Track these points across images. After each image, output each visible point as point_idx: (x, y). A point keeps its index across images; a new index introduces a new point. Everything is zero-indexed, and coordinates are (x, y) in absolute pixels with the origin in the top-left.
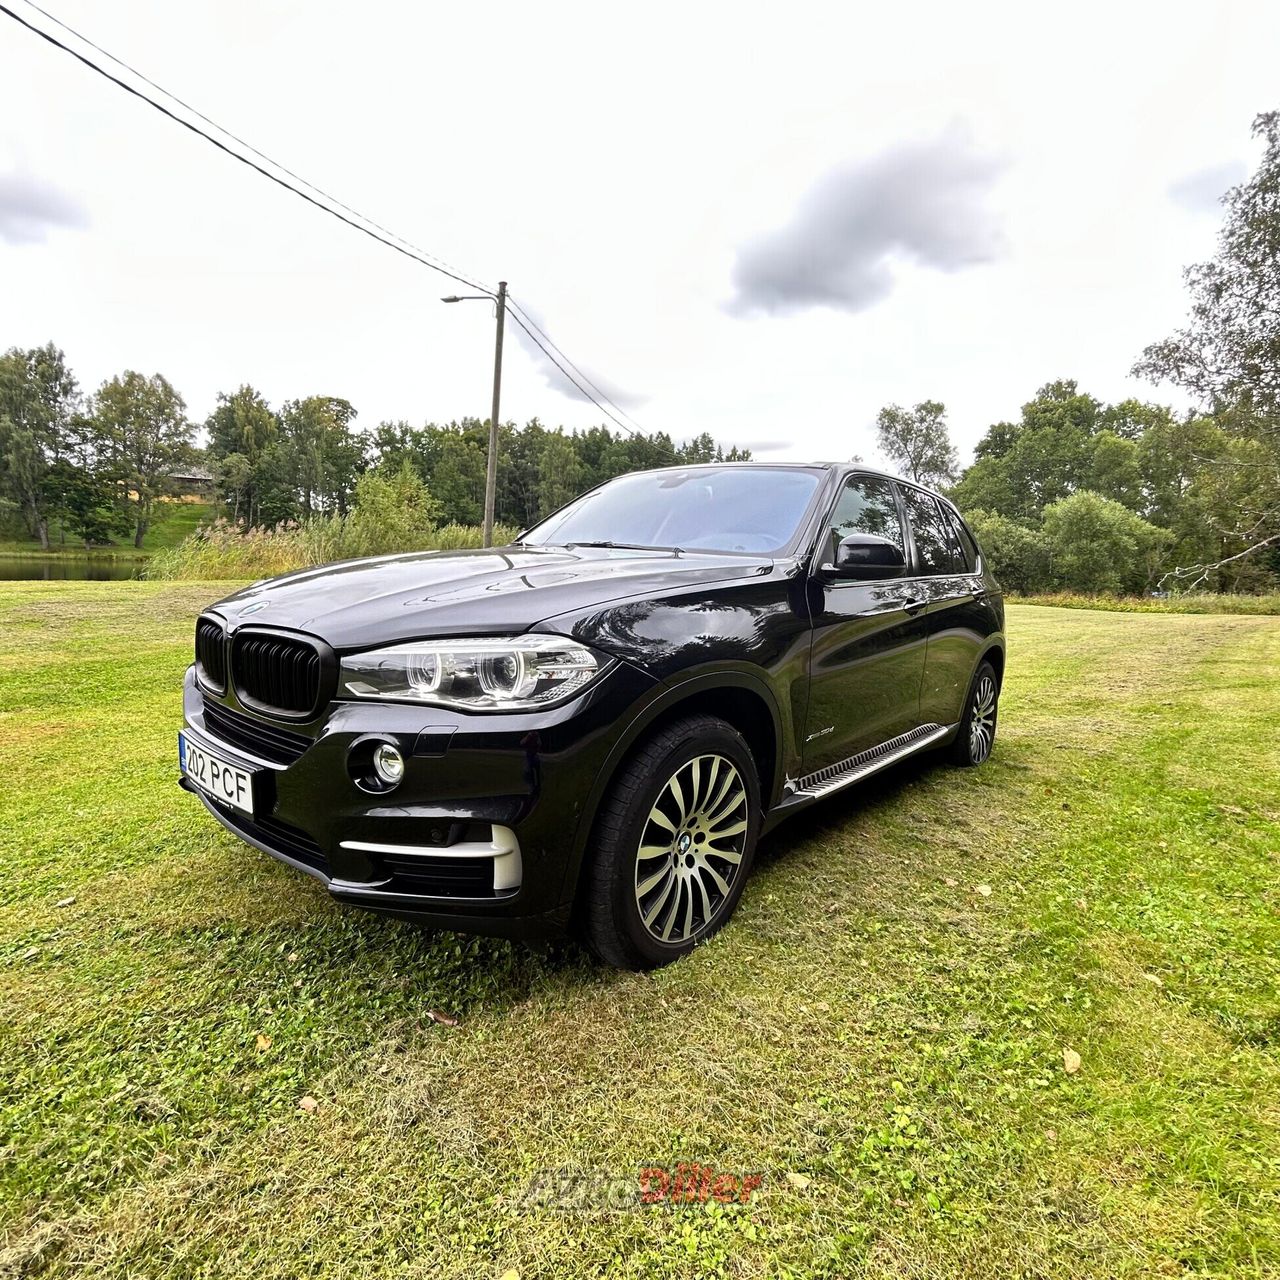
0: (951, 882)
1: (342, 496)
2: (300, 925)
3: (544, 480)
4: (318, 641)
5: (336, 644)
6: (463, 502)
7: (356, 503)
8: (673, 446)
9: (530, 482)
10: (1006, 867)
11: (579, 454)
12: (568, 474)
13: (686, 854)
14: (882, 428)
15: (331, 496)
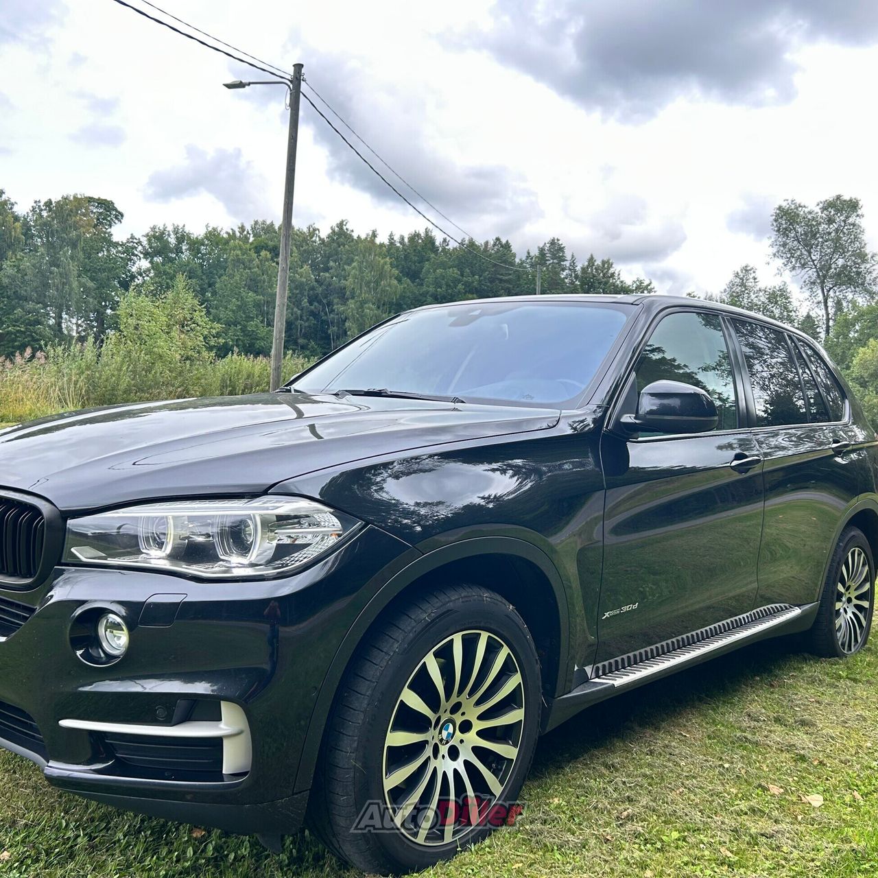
0: (775, 790)
1: (101, 318)
2: (14, 823)
3: (353, 298)
4: (44, 502)
5: (63, 505)
6: (251, 326)
7: (117, 329)
8: (514, 255)
9: (336, 301)
10: (848, 774)
11: (397, 267)
12: (383, 291)
13: (448, 745)
14: (778, 231)
15: (87, 319)
